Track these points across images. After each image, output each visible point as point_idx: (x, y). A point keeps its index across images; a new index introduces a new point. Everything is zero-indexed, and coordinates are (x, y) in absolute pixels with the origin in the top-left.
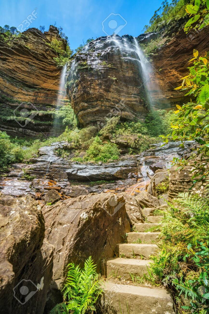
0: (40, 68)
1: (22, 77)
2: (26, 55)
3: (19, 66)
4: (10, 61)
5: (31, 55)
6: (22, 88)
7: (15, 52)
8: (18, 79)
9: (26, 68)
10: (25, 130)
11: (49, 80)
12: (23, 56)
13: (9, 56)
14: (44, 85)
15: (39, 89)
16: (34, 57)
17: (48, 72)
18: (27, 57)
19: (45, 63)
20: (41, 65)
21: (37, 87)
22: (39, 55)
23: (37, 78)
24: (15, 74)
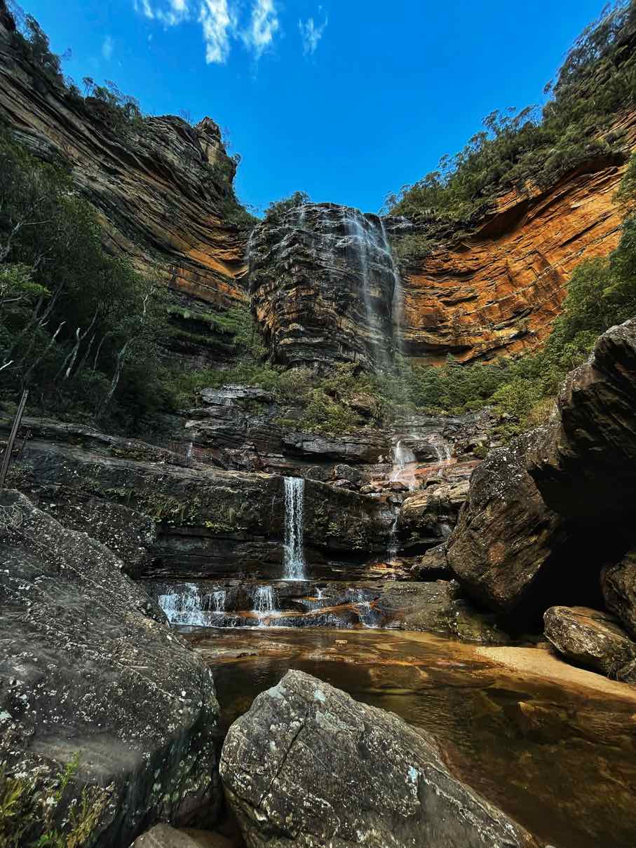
0: (188, 214)
1: (148, 223)
2: (162, 177)
3: (146, 198)
5: (175, 182)
6: (143, 247)
7: (140, 163)
8: (138, 225)
9: (160, 207)
11: (201, 245)
12: (157, 177)
13: (125, 169)
14: (193, 254)
15: (179, 258)
16: (178, 186)
17: (203, 228)
18: (165, 183)
19: (199, 207)
20: (189, 209)
21: (176, 252)
22: (189, 186)
23: (179, 235)
24: (133, 213)
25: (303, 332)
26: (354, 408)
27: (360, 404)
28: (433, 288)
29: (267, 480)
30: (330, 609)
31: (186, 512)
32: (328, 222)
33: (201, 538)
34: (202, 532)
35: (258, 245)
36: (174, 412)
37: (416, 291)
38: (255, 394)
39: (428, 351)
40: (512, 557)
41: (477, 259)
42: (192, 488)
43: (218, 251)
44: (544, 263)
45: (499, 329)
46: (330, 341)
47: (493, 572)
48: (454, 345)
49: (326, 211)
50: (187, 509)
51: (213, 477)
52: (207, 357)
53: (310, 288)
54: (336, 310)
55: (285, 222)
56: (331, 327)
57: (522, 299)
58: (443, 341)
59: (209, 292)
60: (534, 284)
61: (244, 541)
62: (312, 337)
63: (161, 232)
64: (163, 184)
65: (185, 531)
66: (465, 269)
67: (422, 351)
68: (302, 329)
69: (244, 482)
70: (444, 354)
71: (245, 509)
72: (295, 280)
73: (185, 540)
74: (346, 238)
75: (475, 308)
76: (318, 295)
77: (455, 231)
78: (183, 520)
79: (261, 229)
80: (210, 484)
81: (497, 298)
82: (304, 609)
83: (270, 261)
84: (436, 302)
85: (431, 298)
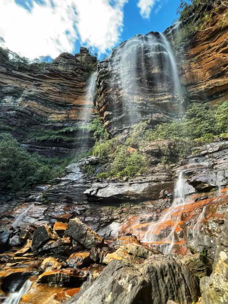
0: (71, 87)
2: (57, 77)
3: (51, 88)
4: (43, 85)
5: (62, 76)
6: (54, 108)
7: (48, 77)
8: (51, 100)
9: (57, 89)
10: (58, 149)
11: (79, 96)
12: (55, 78)
13: (43, 82)
14: (76, 102)
15: (71, 107)
16: (65, 78)
17: (78, 89)
18: (59, 79)
19: (75, 81)
20: (71, 84)
21: (69, 105)
22: (68, 75)
23: (68, 97)
24: (47, 97)
26: (147, 153)
27: (150, 148)
38: (89, 161)
53: (110, 89)
63: (60, 99)
64: (58, 80)
68: (110, 113)
72: (102, 88)
84: (215, 55)
85: (210, 55)
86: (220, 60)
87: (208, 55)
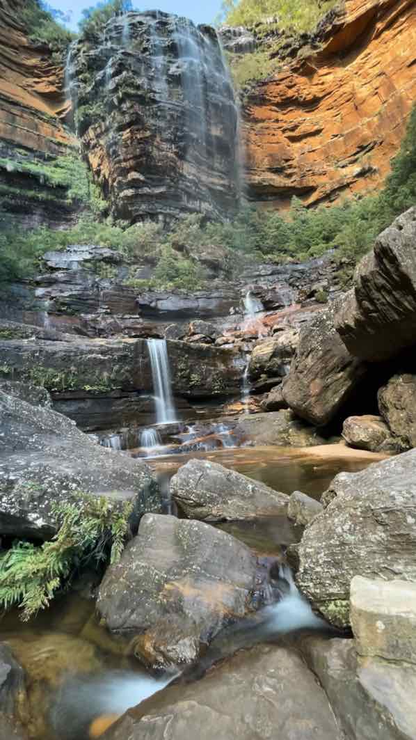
11: (9, 72)
25: (143, 182)
26: (204, 262)
27: (209, 257)
28: (277, 121)
29: (132, 344)
30: (199, 439)
31: (66, 381)
32: (157, 40)
33: (83, 399)
34: (82, 395)
35: (78, 73)
36: (20, 281)
37: (260, 125)
38: (101, 255)
39: (274, 194)
40: (326, 388)
41: (323, 84)
42: (67, 359)
43: (31, 80)
44: (391, 88)
45: (343, 167)
46: (173, 190)
47: (313, 399)
48: (298, 186)
49: (153, 23)
50: (65, 377)
51: (83, 347)
52: (41, 215)
53: (145, 129)
54: (176, 154)
55: (106, 40)
56: (172, 174)
57: (366, 132)
58: (288, 182)
59: (30, 136)
60: (379, 113)
61: (121, 398)
62: (155, 186)
65: (68, 396)
66: (310, 97)
67: (268, 194)
68: (142, 178)
69: (112, 349)
70: (290, 197)
71: (117, 372)
72: (127, 119)
73: (69, 403)
74: (180, 61)
75: (321, 143)
76: (155, 137)
77: (301, 47)
78: (64, 387)
79: (79, 50)
80: (82, 353)
81: (342, 130)
82: (180, 442)
83: (96, 94)
84: (280, 137)
85: (275, 133)
86: (282, 149)
87: (273, 132)
